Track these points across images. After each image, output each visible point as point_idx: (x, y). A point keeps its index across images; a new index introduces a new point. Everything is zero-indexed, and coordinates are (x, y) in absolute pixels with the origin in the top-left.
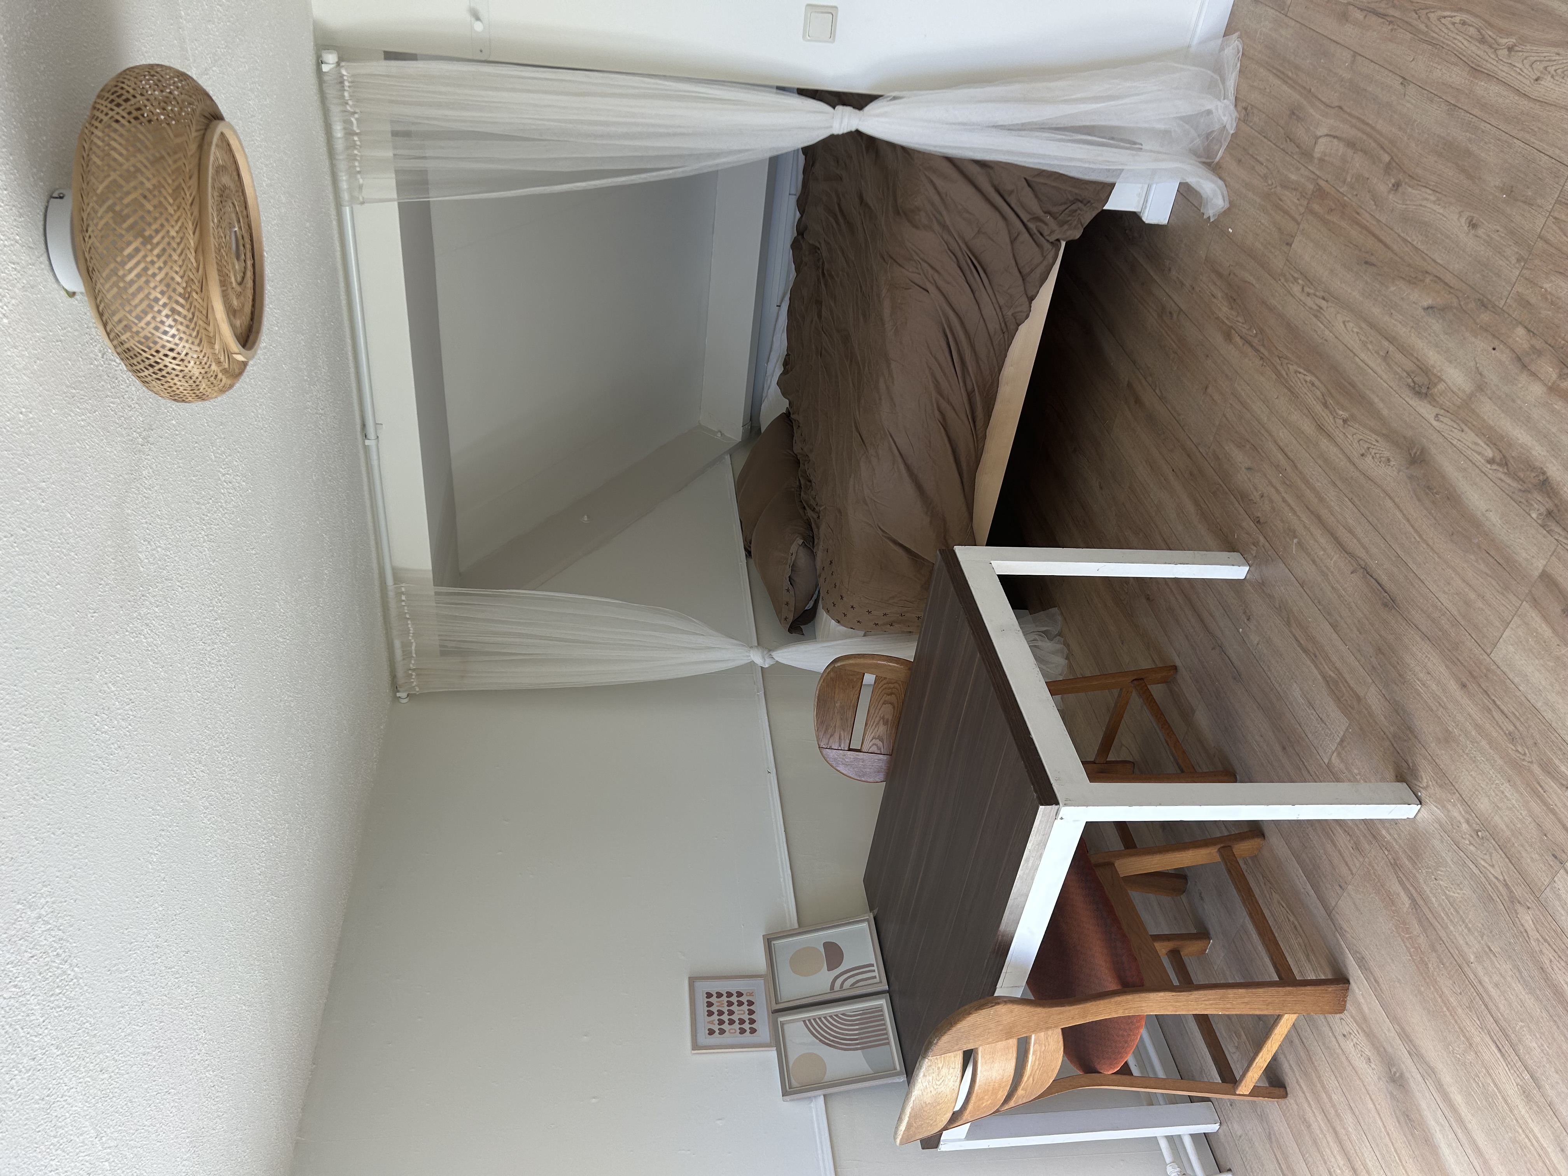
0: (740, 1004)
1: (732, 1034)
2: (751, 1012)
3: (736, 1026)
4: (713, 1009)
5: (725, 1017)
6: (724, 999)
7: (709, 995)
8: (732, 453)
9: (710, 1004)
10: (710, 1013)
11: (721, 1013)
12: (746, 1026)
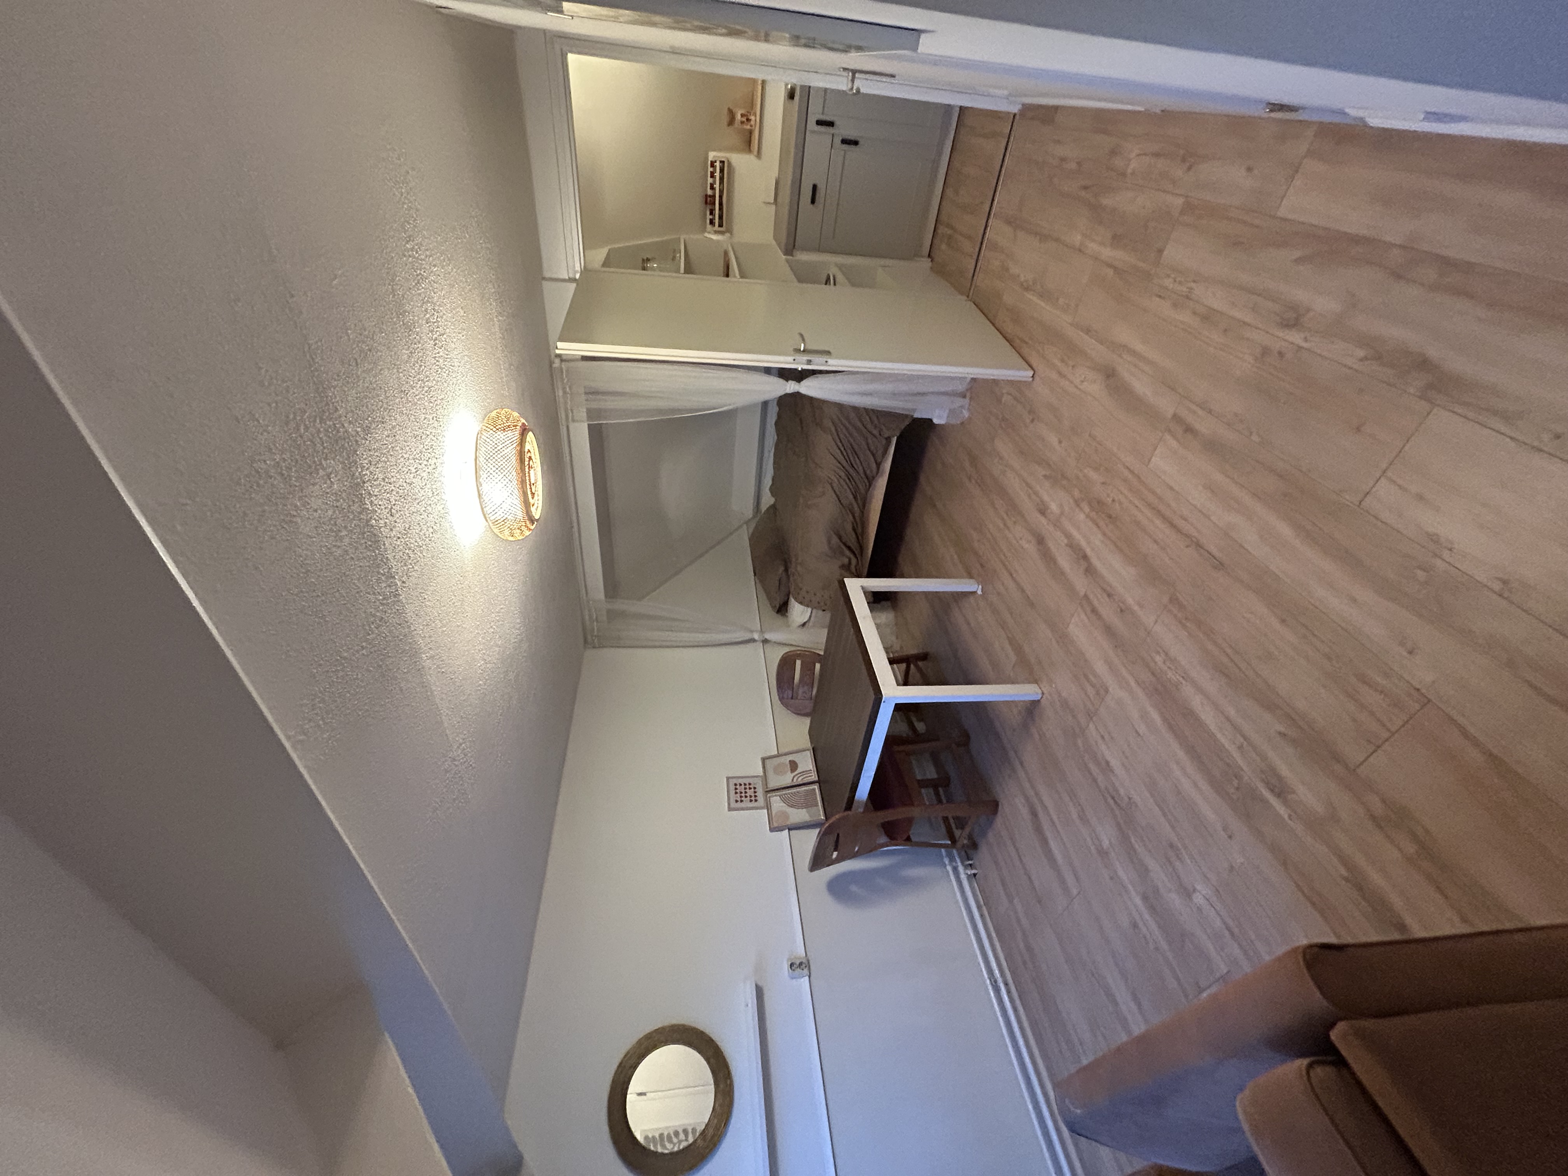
0: (750, 788)
1: (746, 803)
2: (755, 792)
3: (748, 798)
4: (738, 791)
5: (743, 795)
6: (743, 786)
7: (736, 785)
8: (747, 523)
9: (736, 789)
10: (736, 793)
11: (741, 793)
12: (753, 798)
